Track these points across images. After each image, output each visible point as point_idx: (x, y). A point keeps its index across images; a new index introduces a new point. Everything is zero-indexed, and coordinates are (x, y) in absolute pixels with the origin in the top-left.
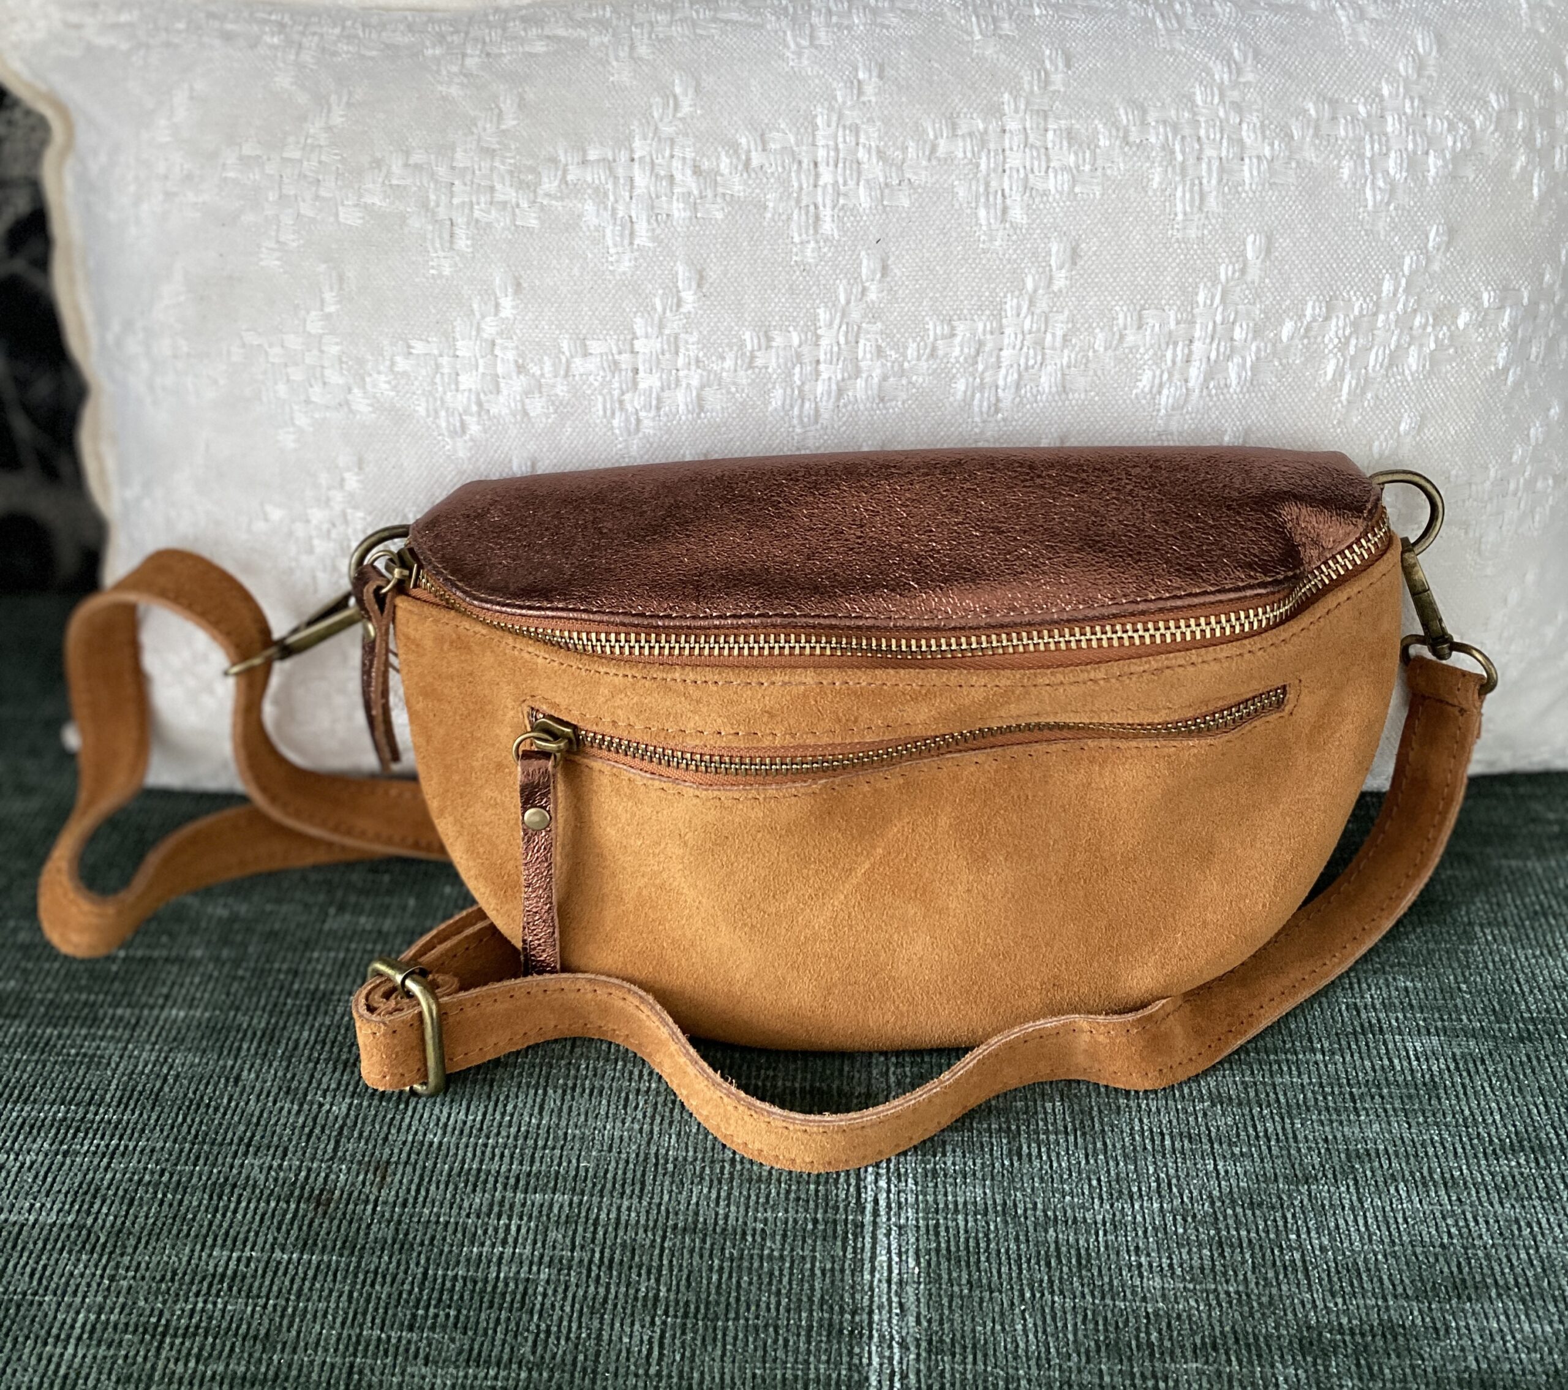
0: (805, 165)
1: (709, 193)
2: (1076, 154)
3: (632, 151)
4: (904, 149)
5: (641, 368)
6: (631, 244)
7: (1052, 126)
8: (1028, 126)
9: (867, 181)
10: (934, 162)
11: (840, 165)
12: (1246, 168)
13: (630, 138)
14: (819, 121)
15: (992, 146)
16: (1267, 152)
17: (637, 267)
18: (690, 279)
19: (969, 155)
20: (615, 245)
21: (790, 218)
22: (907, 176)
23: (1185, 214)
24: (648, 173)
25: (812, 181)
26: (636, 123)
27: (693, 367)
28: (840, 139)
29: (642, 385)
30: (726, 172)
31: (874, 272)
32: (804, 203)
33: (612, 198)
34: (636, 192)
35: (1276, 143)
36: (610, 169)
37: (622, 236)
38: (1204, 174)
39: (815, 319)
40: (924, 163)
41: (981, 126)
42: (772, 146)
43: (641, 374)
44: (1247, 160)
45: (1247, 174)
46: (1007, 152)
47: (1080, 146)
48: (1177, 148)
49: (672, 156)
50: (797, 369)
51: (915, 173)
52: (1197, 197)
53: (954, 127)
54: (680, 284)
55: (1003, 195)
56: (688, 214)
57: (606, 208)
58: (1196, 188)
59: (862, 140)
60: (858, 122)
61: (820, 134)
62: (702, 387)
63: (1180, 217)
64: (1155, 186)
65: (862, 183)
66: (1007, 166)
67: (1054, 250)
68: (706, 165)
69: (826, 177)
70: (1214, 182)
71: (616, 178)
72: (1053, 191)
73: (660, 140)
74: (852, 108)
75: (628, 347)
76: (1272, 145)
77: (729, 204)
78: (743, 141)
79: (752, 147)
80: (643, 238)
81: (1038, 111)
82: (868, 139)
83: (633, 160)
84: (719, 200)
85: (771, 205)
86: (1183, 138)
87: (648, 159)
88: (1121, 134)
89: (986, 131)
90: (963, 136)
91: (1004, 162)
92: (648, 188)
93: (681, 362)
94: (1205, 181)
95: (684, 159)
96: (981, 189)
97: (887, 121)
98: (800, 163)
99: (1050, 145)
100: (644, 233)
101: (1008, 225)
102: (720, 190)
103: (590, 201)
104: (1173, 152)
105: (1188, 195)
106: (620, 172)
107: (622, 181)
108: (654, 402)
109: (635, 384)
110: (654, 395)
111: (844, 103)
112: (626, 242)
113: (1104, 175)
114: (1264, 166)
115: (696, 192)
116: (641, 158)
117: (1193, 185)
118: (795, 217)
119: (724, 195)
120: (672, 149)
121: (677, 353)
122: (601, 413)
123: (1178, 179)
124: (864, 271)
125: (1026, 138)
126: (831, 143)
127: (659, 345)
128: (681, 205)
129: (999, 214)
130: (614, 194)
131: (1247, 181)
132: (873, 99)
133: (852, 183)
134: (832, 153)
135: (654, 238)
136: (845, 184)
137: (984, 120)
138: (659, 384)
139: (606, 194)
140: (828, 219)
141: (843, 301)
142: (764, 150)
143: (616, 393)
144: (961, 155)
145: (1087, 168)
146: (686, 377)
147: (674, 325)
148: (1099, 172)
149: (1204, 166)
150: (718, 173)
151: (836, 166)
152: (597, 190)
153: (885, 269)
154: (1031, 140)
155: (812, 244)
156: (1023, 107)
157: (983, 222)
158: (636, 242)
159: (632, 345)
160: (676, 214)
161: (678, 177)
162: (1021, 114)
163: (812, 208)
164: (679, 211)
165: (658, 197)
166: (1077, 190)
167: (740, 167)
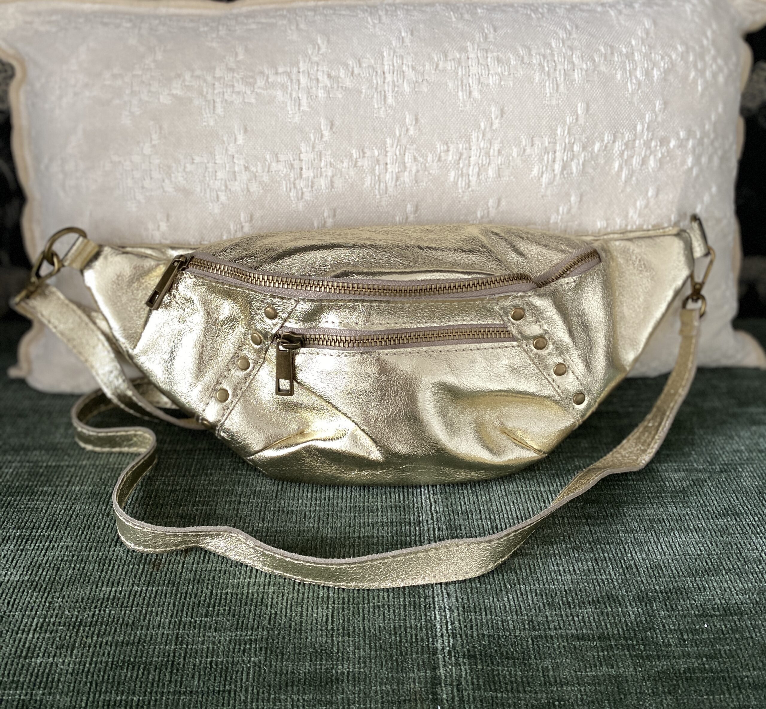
0: (379, 73)
1: (335, 86)
2: (501, 67)
3: (299, 68)
4: (424, 66)
5: (304, 167)
6: (299, 109)
7: (489, 55)
8: (479, 55)
9: (408, 80)
10: (438, 72)
11: (395, 73)
12: (576, 74)
13: (298, 63)
14: (385, 54)
15: (463, 64)
16: (584, 66)
17: (302, 120)
18: (327, 125)
19: (453, 68)
20: (292, 110)
21: (373, 97)
22: (426, 78)
23: (550, 93)
24: (307, 77)
25: (382, 80)
26: (300, 56)
27: (328, 166)
28: (395, 61)
29: (304, 176)
30: (343, 76)
31: (412, 121)
32: (379, 90)
33: (290, 88)
34: (301, 86)
35: (588, 63)
36: (289, 77)
37: (295, 105)
38: (558, 76)
39: (385, 143)
40: (433, 72)
41: (458, 56)
42: (364, 65)
43: (304, 170)
44: (576, 70)
45: (576, 76)
46: (470, 67)
47: (503, 64)
48: (545, 65)
49: (318, 70)
50: (377, 167)
51: (429, 77)
52: (555, 86)
53: (446, 56)
54: (322, 127)
55: (469, 86)
56: (325, 95)
57: (287, 93)
58: (555, 82)
59: (405, 62)
60: (402, 54)
61: (385, 59)
62: (333, 176)
63: (548, 95)
64: (537, 81)
65: (405, 81)
66: (470, 73)
67: (493, 109)
68: (333, 73)
69: (389, 78)
70: (562, 79)
71: (292, 80)
72: (491, 84)
73: (312, 63)
74: (400, 48)
75: (298, 158)
76: (587, 64)
77: (345, 91)
78: (350, 63)
79: (355, 66)
80: (305, 107)
81: (483, 49)
82: (407, 61)
83: (299, 72)
84: (340, 89)
85: (364, 91)
86: (548, 61)
87: (306, 71)
88: (521, 59)
89: (460, 58)
90: (450, 60)
91: (469, 71)
92: (307, 83)
93: (323, 164)
94: (558, 79)
95: (323, 71)
96: (460, 83)
97: (416, 54)
98: (377, 72)
99: (489, 64)
100: (305, 104)
101: (472, 100)
102: (340, 85)
103: (280, 90)
104: (544, 67)
105: (551, 85)
106: (294, 77)
107: (294, 81)
108: (310, 184)
109: (301, 175)
110: (310, 180)
111: (396, 46)
112: (297, 108)
113: (514, 77)
114: (584, 73)
115: (329, 85)
116: (303, 72)
117: (553, 81)
118: (375, 96)
119: (342, 87)
120: (318, 66)
121: (321, 160)
122: (285, 189)
123: (547, 78)
124: (407, 120)
125: (479, 60)
126: (391, 63)
127: (312, 156)
128: (322, 91)
129: (468, 94)
130: (291, 87)
131: (577, 79)
132: (409, 45)
133: (400, 81)
134: (391, 67)
135: (310, 107)
136: (398, 81)
137: (459, 54)
138: (312, 175)
139: (287, 87)
140: (390, 97)
141: (398, 134)
142: (360, 67)
143: (292, 179)
144: (449, 68)
145: (506, 73)
146: (325, 171)
147: (320, 147)
148: (512, 75)
149: (558, 72)
150: (339, 77)
151: (393, 73)
152: (283, 85)
153: (417, 120)
154: (481, 61)
155: (383, 108)
156: (476, 47)
157: (461, 98)
158: (302, 108)
159: (300, 156)
160: (320, 95)
161: (320, 78)
162: (476, 50)
163: (383, 92)
164: (321, 94)
165: (311, 88)
166: (502, 83)
167: (349, 74)
